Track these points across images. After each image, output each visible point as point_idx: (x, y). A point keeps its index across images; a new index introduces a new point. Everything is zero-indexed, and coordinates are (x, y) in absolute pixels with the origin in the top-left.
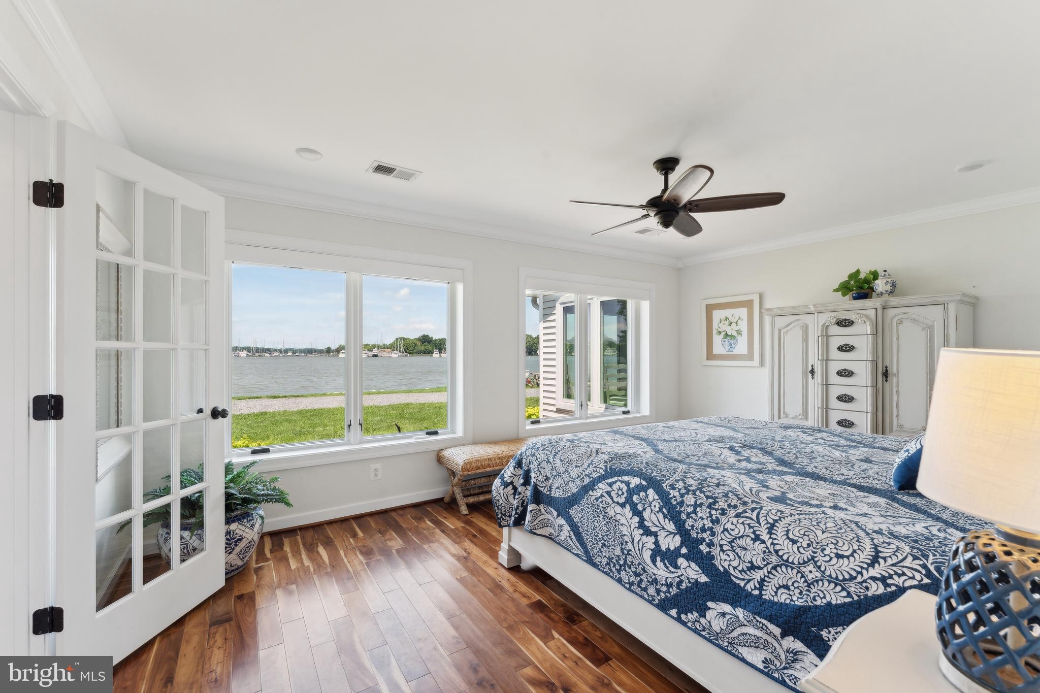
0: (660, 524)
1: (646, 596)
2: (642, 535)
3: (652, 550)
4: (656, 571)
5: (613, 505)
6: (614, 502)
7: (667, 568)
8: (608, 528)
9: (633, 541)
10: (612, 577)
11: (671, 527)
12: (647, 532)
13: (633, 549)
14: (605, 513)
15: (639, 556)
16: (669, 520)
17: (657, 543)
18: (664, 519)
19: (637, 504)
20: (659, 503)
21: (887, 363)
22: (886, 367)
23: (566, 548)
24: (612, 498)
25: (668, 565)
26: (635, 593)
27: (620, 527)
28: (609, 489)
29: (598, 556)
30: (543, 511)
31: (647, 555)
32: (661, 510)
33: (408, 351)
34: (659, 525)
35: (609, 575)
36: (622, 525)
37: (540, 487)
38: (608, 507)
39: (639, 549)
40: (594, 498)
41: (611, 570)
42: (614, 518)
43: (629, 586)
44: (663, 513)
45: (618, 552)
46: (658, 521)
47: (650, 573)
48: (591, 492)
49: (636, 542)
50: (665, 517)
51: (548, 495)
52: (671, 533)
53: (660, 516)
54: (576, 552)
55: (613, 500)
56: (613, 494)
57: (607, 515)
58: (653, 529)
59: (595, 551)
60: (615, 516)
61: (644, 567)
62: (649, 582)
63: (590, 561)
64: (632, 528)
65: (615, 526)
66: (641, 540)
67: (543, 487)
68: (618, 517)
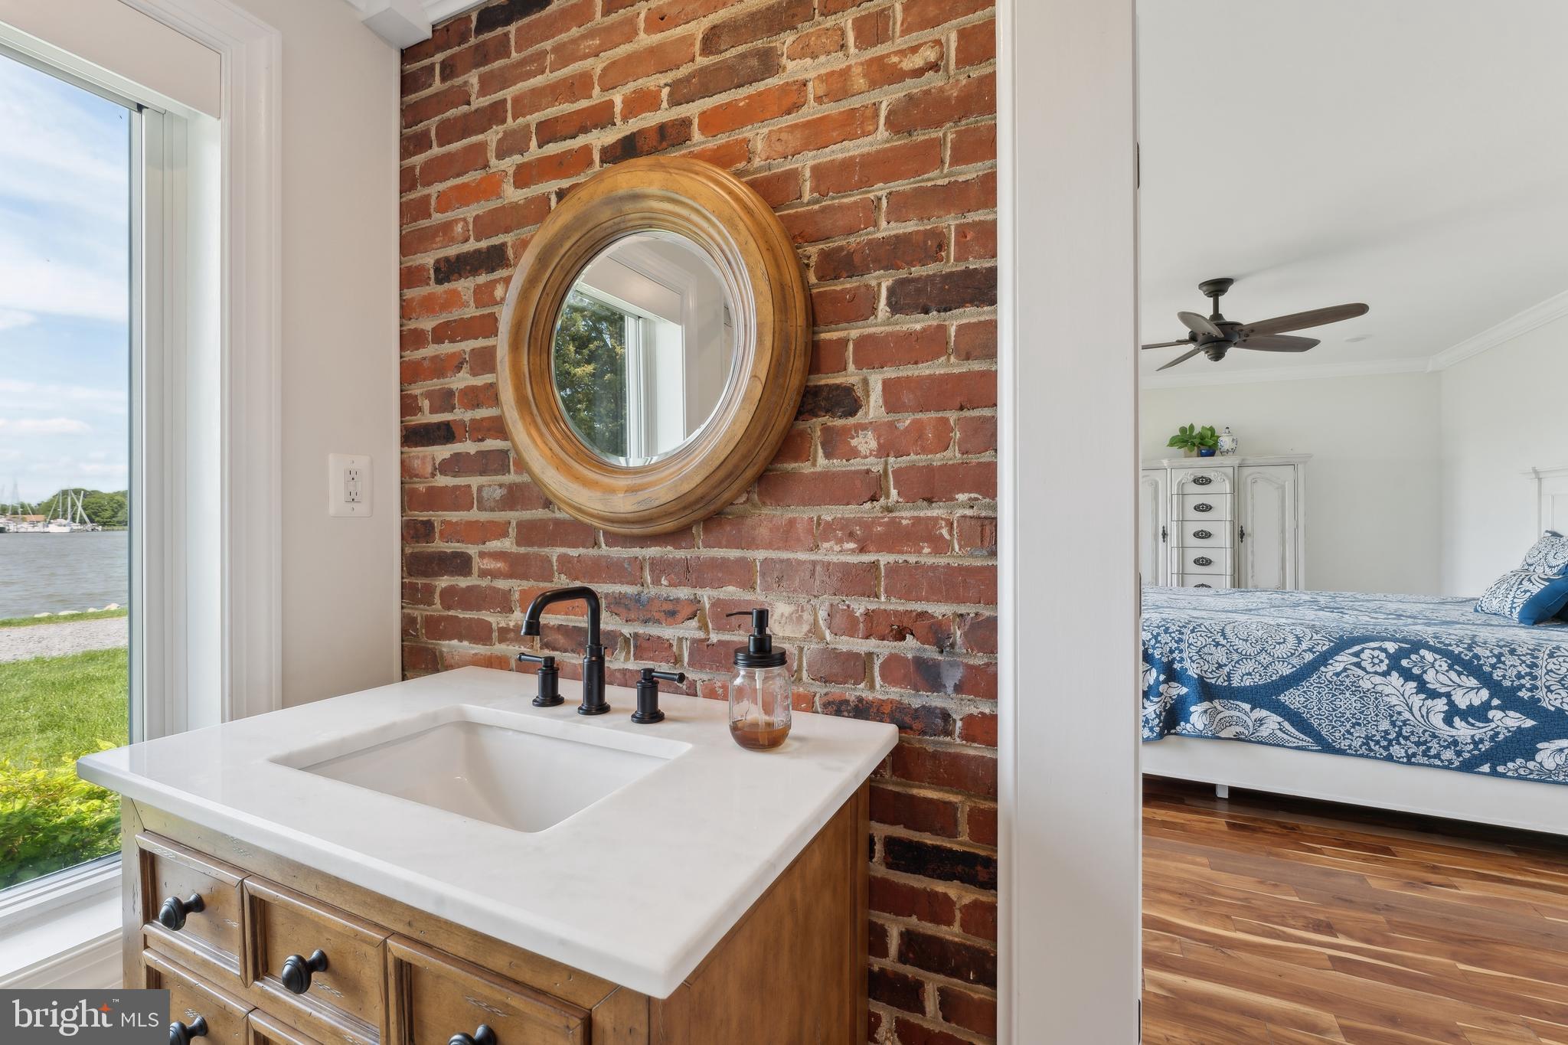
0: (1454, 682)
1: (1439, 763)
2: (1426, 699)
3: (1443, 712)
4: (1454, 732)
5: (1368, 676)
6: (1368, 673)
7: (1473, 725)
8: (1363, 704)
9: (1411, 709)
10: (1375, 758)
11: (1473, 682)
12: (1433, 695)
13: (1411, 718)
14: (1356, 687)
15: (1425, 724)
16: (1467, 676)
17: (1451, 703)
18: (1459, 677)
19: (1410, 669)
20: (1446, 662)
21: (1242, 523)
22: (1242, 527)
23: (1275, 745)
24: (1364, 669)
25: (1473, 722)
26: (1419, 765)
27: (1385, 698)
28: (1355, 660)
29: (1344, 739)
30: (1219, 708)
31: (1437, 720)
32: (1451, 667)
33: (97, 519)
34: (1450, 683)
35: (1367, 757)
36: (1387, 695)
37: (1207, 678)
38: (1359, 680)
39: (1423, 716)
40: (1331, 674)
41: (1371, 750)
42: (1373, 690)
43: (1409, 760)
44: (1456, 671)
45: (1385, 725)
46: (1451, 680)
47: (1445, 737)
48: (1323, 669)
49: (1415, 710)
50: (1459, 674)
51: (1225, 686)
52: (1473, 689)
53: (1453, 675)
54: (1295, 745)
55: (1366, 671)
56: (1363, 664)
57: (1360, 689)
58: (1443, 690)
59: (1337, 734)
60: (1374, 688)
61: (1434, 733)
62: (1441, 746)
63: (1327, 748)
64: (1406, 696)
65: (1376, 699)
66: (1423, 705)
67: (1213, 678)
68: (1379, 688)
